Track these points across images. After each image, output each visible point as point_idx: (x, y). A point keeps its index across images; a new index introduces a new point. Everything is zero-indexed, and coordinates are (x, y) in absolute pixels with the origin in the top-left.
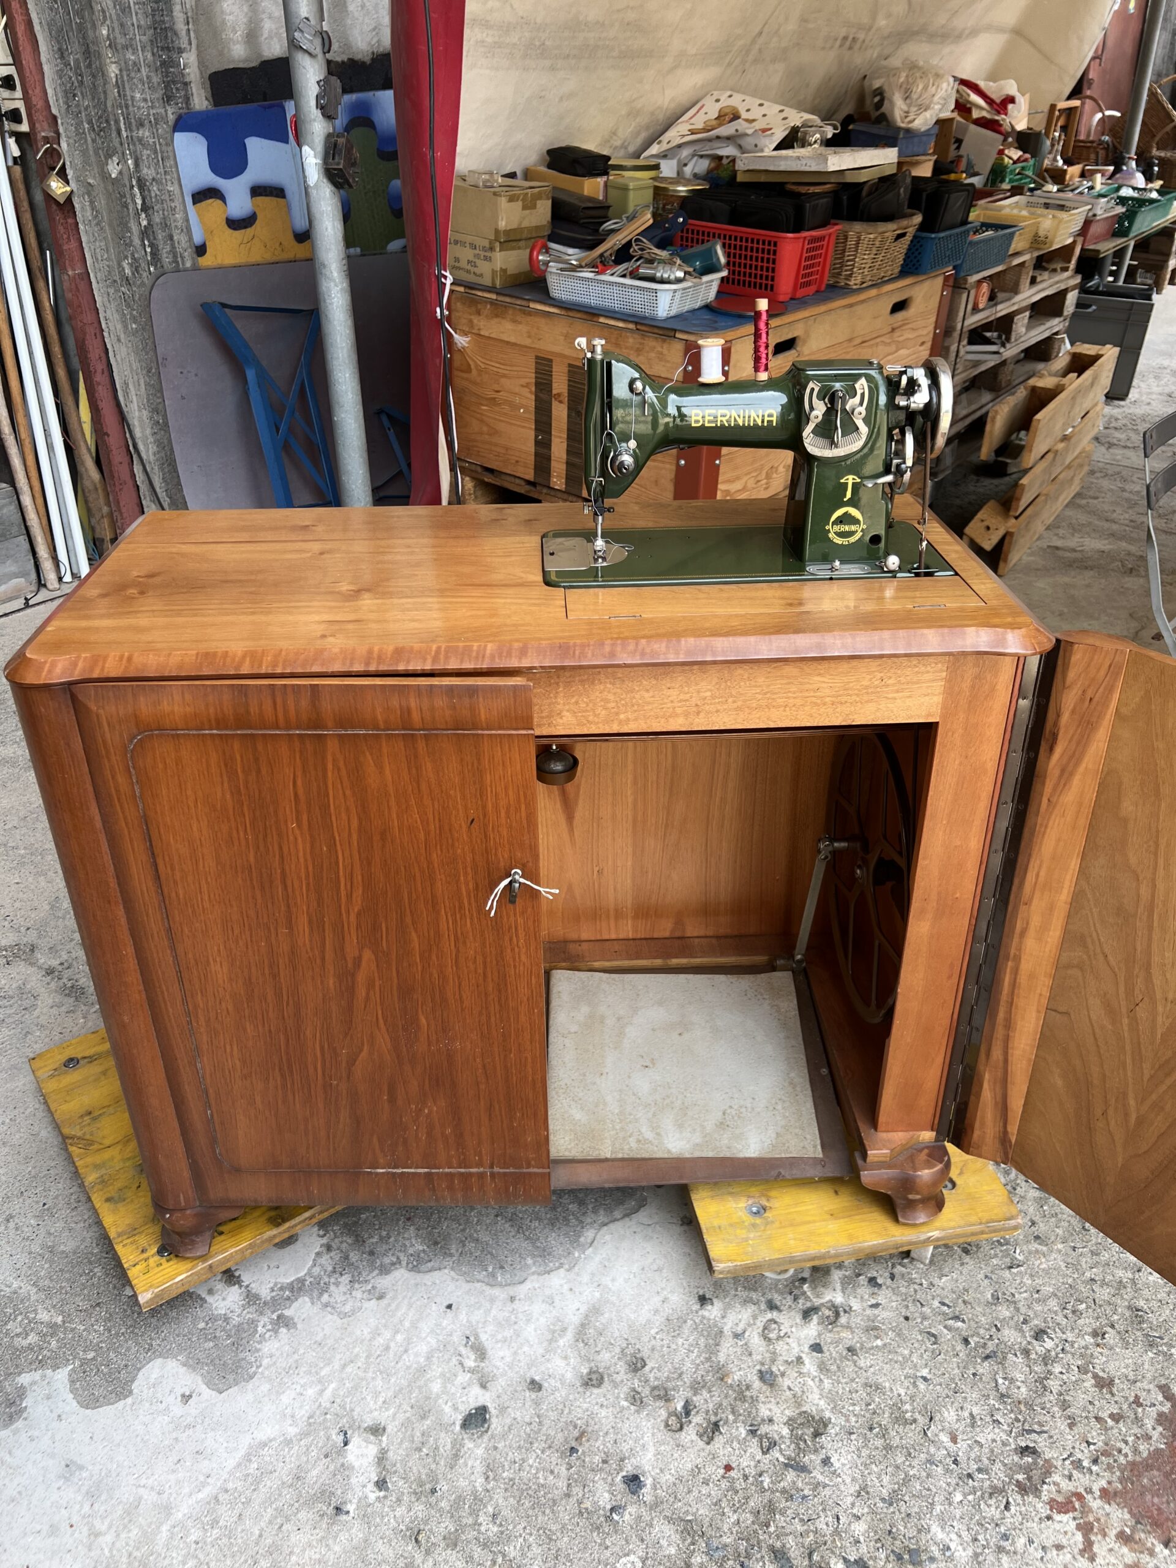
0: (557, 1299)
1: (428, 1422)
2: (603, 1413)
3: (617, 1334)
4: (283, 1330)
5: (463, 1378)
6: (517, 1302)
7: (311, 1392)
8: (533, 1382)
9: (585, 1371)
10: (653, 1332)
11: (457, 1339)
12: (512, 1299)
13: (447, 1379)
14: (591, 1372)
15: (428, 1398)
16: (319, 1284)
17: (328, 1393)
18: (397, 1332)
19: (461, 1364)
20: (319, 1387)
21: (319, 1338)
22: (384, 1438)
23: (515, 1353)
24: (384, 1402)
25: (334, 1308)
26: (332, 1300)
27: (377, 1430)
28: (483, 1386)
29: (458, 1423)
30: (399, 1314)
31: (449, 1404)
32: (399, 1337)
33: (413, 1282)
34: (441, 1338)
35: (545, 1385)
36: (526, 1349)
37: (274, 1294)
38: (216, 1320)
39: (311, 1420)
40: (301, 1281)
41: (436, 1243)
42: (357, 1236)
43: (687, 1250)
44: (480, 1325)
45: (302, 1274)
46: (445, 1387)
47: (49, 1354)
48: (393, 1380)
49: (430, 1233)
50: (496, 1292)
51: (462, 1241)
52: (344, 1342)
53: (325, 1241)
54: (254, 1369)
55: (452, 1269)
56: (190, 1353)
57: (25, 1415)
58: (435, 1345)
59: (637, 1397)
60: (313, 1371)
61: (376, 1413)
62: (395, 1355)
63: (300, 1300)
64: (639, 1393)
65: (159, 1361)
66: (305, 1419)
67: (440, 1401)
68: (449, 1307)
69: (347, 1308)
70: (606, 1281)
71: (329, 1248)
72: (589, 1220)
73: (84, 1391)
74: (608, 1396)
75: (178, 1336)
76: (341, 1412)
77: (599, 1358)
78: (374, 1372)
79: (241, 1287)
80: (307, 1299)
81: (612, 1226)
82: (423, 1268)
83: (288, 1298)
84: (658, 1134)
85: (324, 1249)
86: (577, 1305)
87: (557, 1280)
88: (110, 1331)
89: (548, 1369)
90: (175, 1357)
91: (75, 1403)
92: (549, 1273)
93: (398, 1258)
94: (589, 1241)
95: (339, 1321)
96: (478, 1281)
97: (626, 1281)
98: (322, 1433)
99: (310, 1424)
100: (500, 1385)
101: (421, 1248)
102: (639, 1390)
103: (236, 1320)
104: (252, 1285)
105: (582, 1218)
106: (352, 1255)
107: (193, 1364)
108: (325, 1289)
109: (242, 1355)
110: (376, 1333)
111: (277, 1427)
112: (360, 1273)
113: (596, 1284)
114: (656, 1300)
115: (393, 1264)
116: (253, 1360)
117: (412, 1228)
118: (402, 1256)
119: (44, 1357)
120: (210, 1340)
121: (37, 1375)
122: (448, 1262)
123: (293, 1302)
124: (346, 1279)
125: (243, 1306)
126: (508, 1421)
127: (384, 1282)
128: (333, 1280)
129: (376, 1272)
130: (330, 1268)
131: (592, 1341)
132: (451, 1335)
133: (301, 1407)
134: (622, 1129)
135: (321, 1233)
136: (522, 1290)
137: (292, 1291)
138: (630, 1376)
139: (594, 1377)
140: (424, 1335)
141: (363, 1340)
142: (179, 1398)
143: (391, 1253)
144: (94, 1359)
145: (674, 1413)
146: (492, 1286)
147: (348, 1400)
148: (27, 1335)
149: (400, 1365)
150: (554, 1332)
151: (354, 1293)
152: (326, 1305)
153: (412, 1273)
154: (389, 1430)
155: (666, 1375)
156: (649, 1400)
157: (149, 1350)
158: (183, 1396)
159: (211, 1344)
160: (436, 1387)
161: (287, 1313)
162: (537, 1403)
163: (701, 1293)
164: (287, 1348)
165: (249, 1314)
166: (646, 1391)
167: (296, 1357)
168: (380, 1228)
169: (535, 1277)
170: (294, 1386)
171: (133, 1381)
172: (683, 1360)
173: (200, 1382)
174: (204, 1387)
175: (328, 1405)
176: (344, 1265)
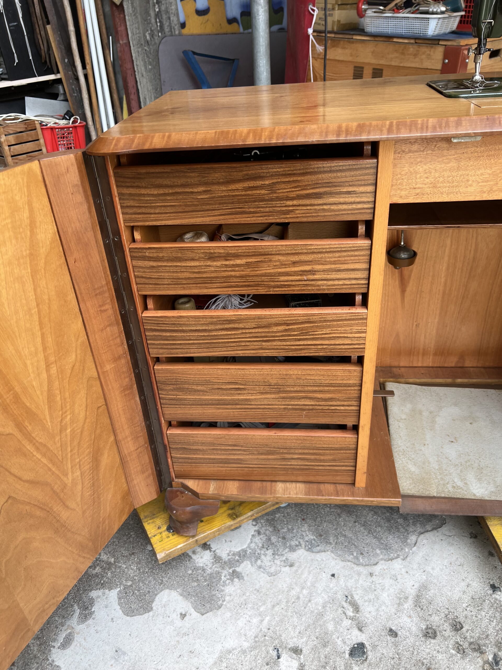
0: (399, 577)
1: (328, 649)
2: (440, 656)
3: (441, 605)
4: (236, 580)
5: (347, 623)
6: (374, 577)
7: (255, 621)
8: (391, 630)
9: (424, 627)
10: (464, 605)
11: (340, 596)
12: (371, 574)
13: (337, 622)
14: (427, 628)
15: (326, 633)
16: (255, 554)
17: (266, 622)
18: (303, 588)
19: (344, 613)
20: (260, 618)
21: (257, 587)
22: (302, 657)
23: (377, 610)
24: (300, 633)
25: (264, 569)
26: (263, 564)
27: (297, 651)
28: (360, 630)
29: (347, 652)
30: (304, 576)
31: (340, 639)
32: (305, 592)
33: (309, 558)
34: (330, 595)
35: (399, 633)
36: (383, 608)
37: (230, 557)
38: (198, 570)
39: (257, 639)
40: (245, 551)
41: (321, 536)
42: (274, 527)
43: (477, 554)
44: (353, 589)
45: (245, 547)
46: (336, 627)
47: (107, 580)
48: (303, 619)
49: (317, 529)
50: (361, 569)
51: (336, 536)
52: (272, 591)
53: (256, 528)
54: (221, 602)
55: (332, 552)
56: (184, 588)
57: (93, 616)
58: (327, 600)
59: (460, 648)
60: (256, 607)
61: (295, 640)
62: (304, 603)
63: (245, 563)
64: (461, 646)
65: (166, 592)
66: (253, 638)
67: (334, 636)
68: (333, 575)
69: (272, 570)
70: (429, 569)
71: (259, 533)
72: (411, 530)
73: (126, 604)
74: (442, 646)
75: (177, 576)
76: (274, 636)
77: (432, 619)
78: (292, 612)
79: (211, 551)
80: (249, 563)
81: (427, 535)
82: (314, 550)
83: (238, 561)
84: (466, 484)
85: (256, 533)
86: (412, 583)
87: (397, 565)
88: (139, 570)
89: (400, 623)
90: (176, 589)
91: (121, 612)
92: (391, 560)
93: (299, 543)
94: (414, 543)
95: (269, 578)
96: (349, 561)
97: (441, 570)
98: (264, 648)
99: (256, 642)
100: (370, 630)
101: (312, 537)
102: (462, 643)
103: (209, 571)
104: (217, 551)
105: (408, 528)
106: (272, 538)
107: (186, 595)
108: (258, 558)
109: (213, 593)
110: (291, 588)
111: (236, 641)
112: (278, 550)
113: (422, 570)
114: (463, 584)
115: (297, 546)
116: (220, 596)
117: (306, 525)
118: (301, 541)
119: (104, 581)
120: (195, 581)
121: (100, 592)
122: (329, 547)
123: (241, 563)
124: (270, 552)
125: (213, 563)
126: (379, 655)
127: (293, 556)
128: (262, 552)
129: (287, 550)
130: (260, 545)
131: (425, 607)
132: (336, 594)
133: (250, 630)
134: (442, 479)
135: (254, 523)
136: (377, 569)
137: (240, 557)
138: (453, 633)
139: (430, 631)
140: (320, 592)
141: (284, 591)
142: (179, 616)
143: (295, 539)
144: (131, 586)
145: (487, 662)
146: (357, 565)
147: (277, 628)
148: (95, 568)
149: (306, 610)
150: (400, 599)
151: (276, 561)
152: (260, 567)
153: (308, 552)
154: (304, 651)
155: (477, 635)
156: (468, 651)
157: (161, 583)
158: (181, 614)
159: (196, 584)
160: (331, 627)
161: (238, 569)
162: (396, 645)
163: (492, 583)
164: (239, 591)
165: (216, 568)
166: (466, 645)
167: (245, 597)
168: (287, 524)
169: (383, 562)
170: (245, 616)
171: (153, 602)
172: (487, 626)
173: (190, 607)
174: (193, 610)
175: (266, 630)
176: (268, 544)
